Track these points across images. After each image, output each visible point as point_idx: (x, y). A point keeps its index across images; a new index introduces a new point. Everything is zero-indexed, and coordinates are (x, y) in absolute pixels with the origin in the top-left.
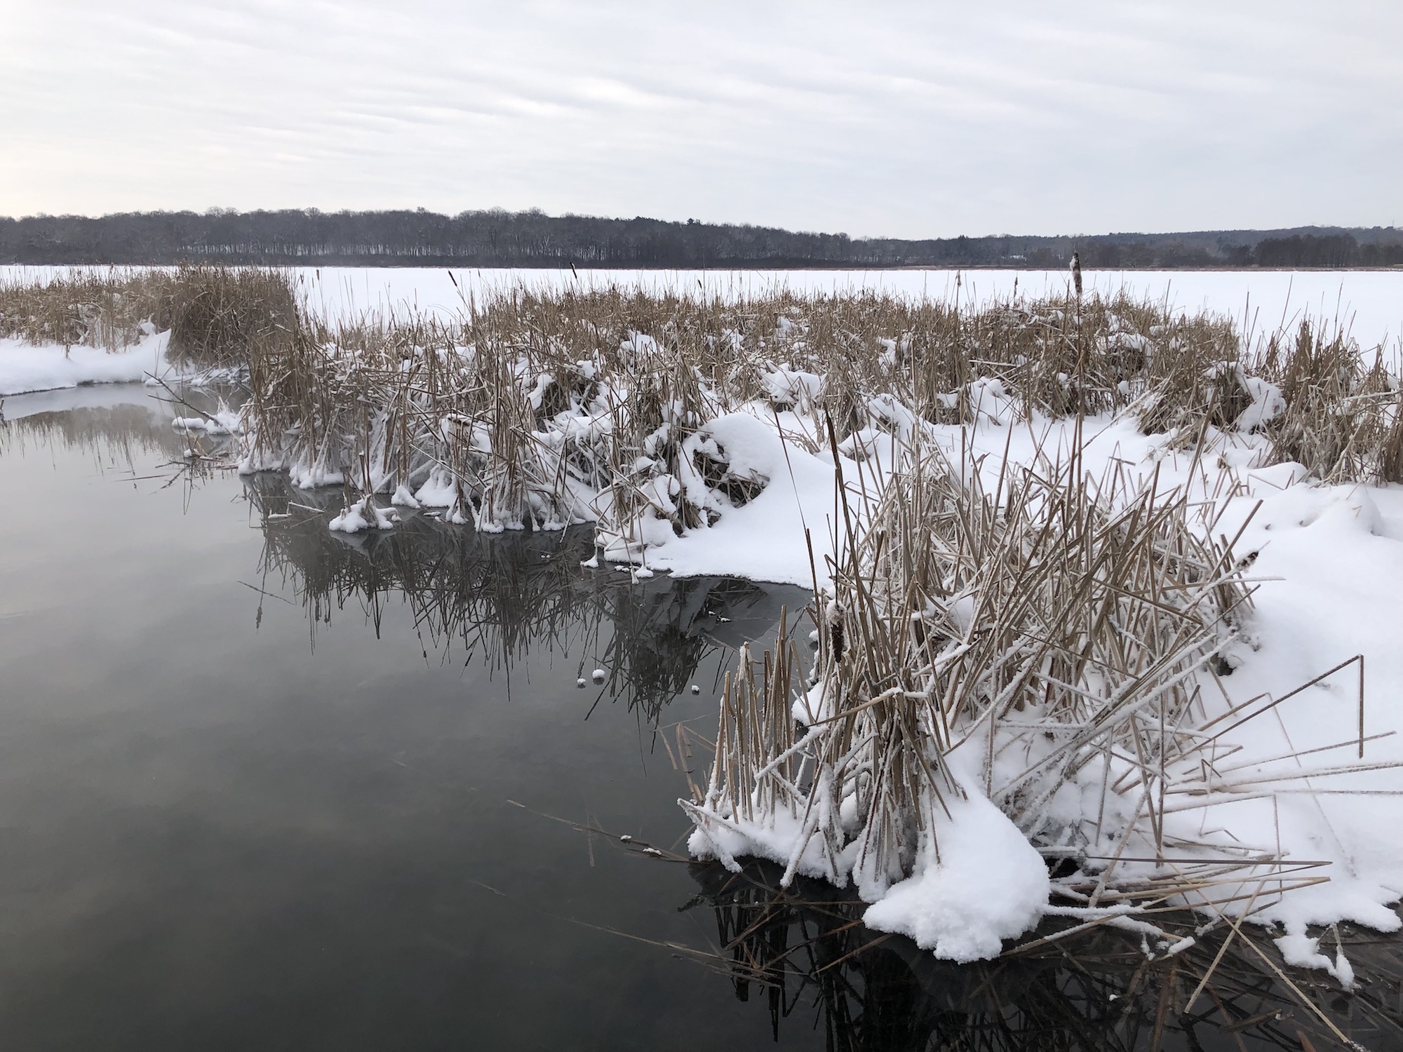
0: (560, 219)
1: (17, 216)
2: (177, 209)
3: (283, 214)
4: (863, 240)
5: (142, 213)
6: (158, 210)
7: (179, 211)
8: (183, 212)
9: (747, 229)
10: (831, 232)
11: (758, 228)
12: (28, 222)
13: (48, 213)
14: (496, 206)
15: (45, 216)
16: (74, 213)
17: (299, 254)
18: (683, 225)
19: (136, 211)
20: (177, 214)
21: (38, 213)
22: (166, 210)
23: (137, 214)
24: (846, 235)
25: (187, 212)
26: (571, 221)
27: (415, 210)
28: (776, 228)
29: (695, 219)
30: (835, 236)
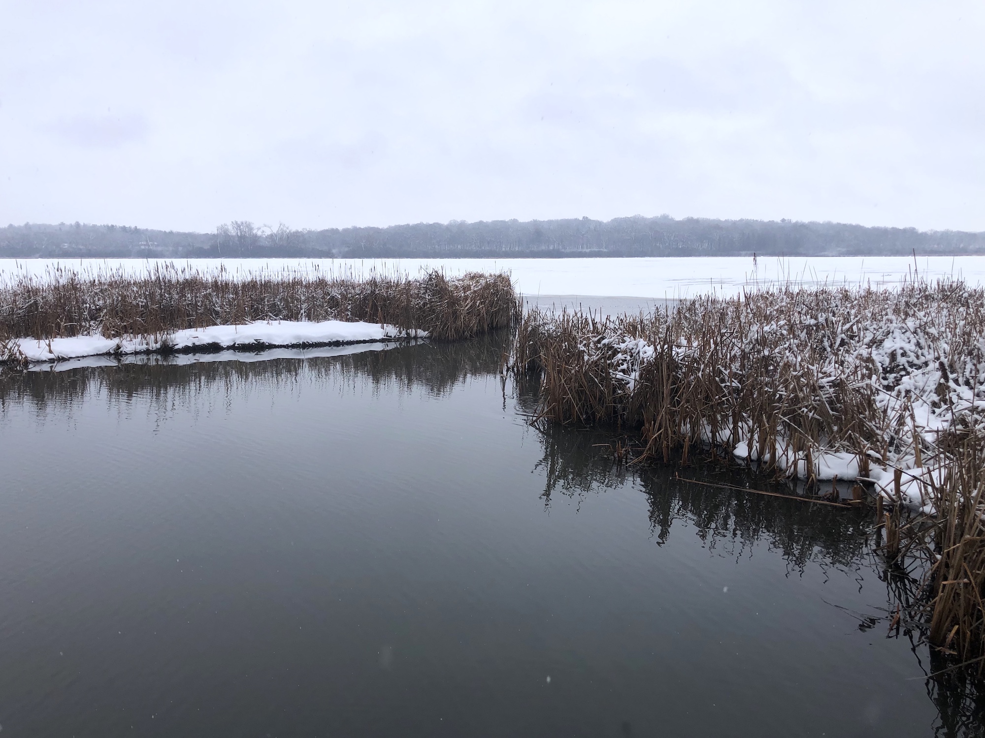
0: (683, 220)
1: (340, 228)
2: (431, 223)
3: (495, 223)
4: (929, 233)
5: (411, 225)
6: (419, 223)
7: (432, 223)
8: (434, 223)
9: (829, 226)
10: (901, 226)
11: (839, 224)
12: (346, 231)
13: (358, 226)
14: (637, 214)
15: (356, 227)
16: (372, 226)
17: (504, 249)
18: (777, 223)
19: (406, 224)
20: (431, 224)
21: (352, 226)
22: (425, 223)
23: (408, 225)
24: (914, 229)
25: (437, 224)
26: (690, 221)
27: (581, 219)
28: (854, 224)
29: (786, 218)
30: (905, 231)
